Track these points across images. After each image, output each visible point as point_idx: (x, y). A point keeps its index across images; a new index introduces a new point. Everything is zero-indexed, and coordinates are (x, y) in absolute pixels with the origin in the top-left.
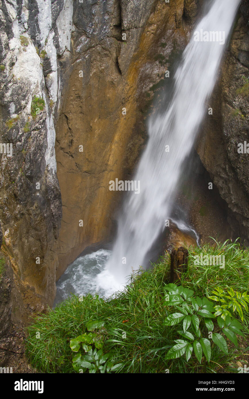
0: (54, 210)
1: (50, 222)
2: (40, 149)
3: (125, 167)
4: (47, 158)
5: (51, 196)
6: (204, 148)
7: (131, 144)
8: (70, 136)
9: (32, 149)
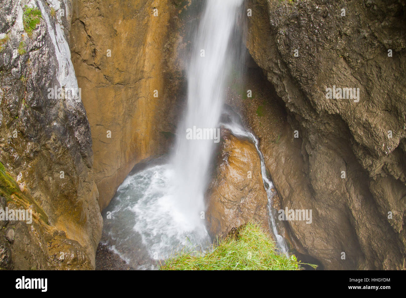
0: (79, 138)
1: (76, 153)
2: (45, 72)
3: (164, 71)
4: (62, 78)
5: (73, 122)
6: (253, 40)
7: (168, 44)
8: (91, 45)
9: (34, 74)
